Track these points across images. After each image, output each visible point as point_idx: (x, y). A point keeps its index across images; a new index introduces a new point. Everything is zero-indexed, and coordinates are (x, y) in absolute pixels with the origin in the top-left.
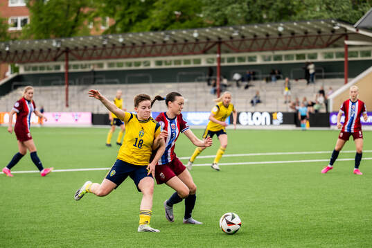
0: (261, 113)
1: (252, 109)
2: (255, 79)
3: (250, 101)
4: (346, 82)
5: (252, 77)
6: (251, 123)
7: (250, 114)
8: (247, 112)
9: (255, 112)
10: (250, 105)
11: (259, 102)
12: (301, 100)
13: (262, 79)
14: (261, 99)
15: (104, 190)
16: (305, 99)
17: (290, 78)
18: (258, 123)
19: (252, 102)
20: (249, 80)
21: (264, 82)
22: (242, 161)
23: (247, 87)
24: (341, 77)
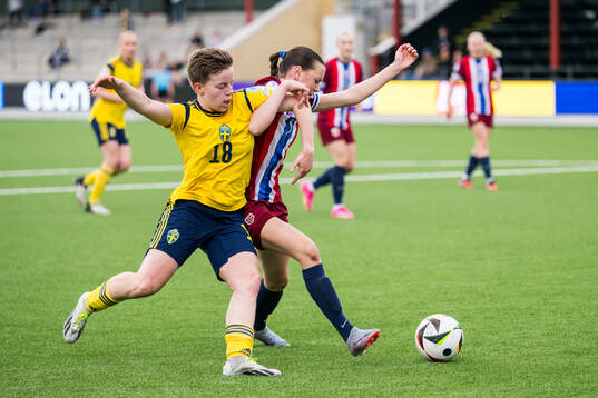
0: (71, 84)
1: (52, 76)
2: (57, 13)
3: (46, 58)
4: (249, 20)
5: (52, 8)
6: (48, 105)
7: (47, 87)
8: (41, 83)
9: (58, 80)
10: (46, 68)
11: (65, 60)
12: (155, 57)
13: (73, 12)
14: (72, 54)
15: (152, 277)
16: (163, 56)
17: (132, 11)
18: (62, 105)
19: (52, 62)
20: (45, 13)
21: (76, 19)
22: (27, 186)
23: (40, 30)
24: (239, 8)
